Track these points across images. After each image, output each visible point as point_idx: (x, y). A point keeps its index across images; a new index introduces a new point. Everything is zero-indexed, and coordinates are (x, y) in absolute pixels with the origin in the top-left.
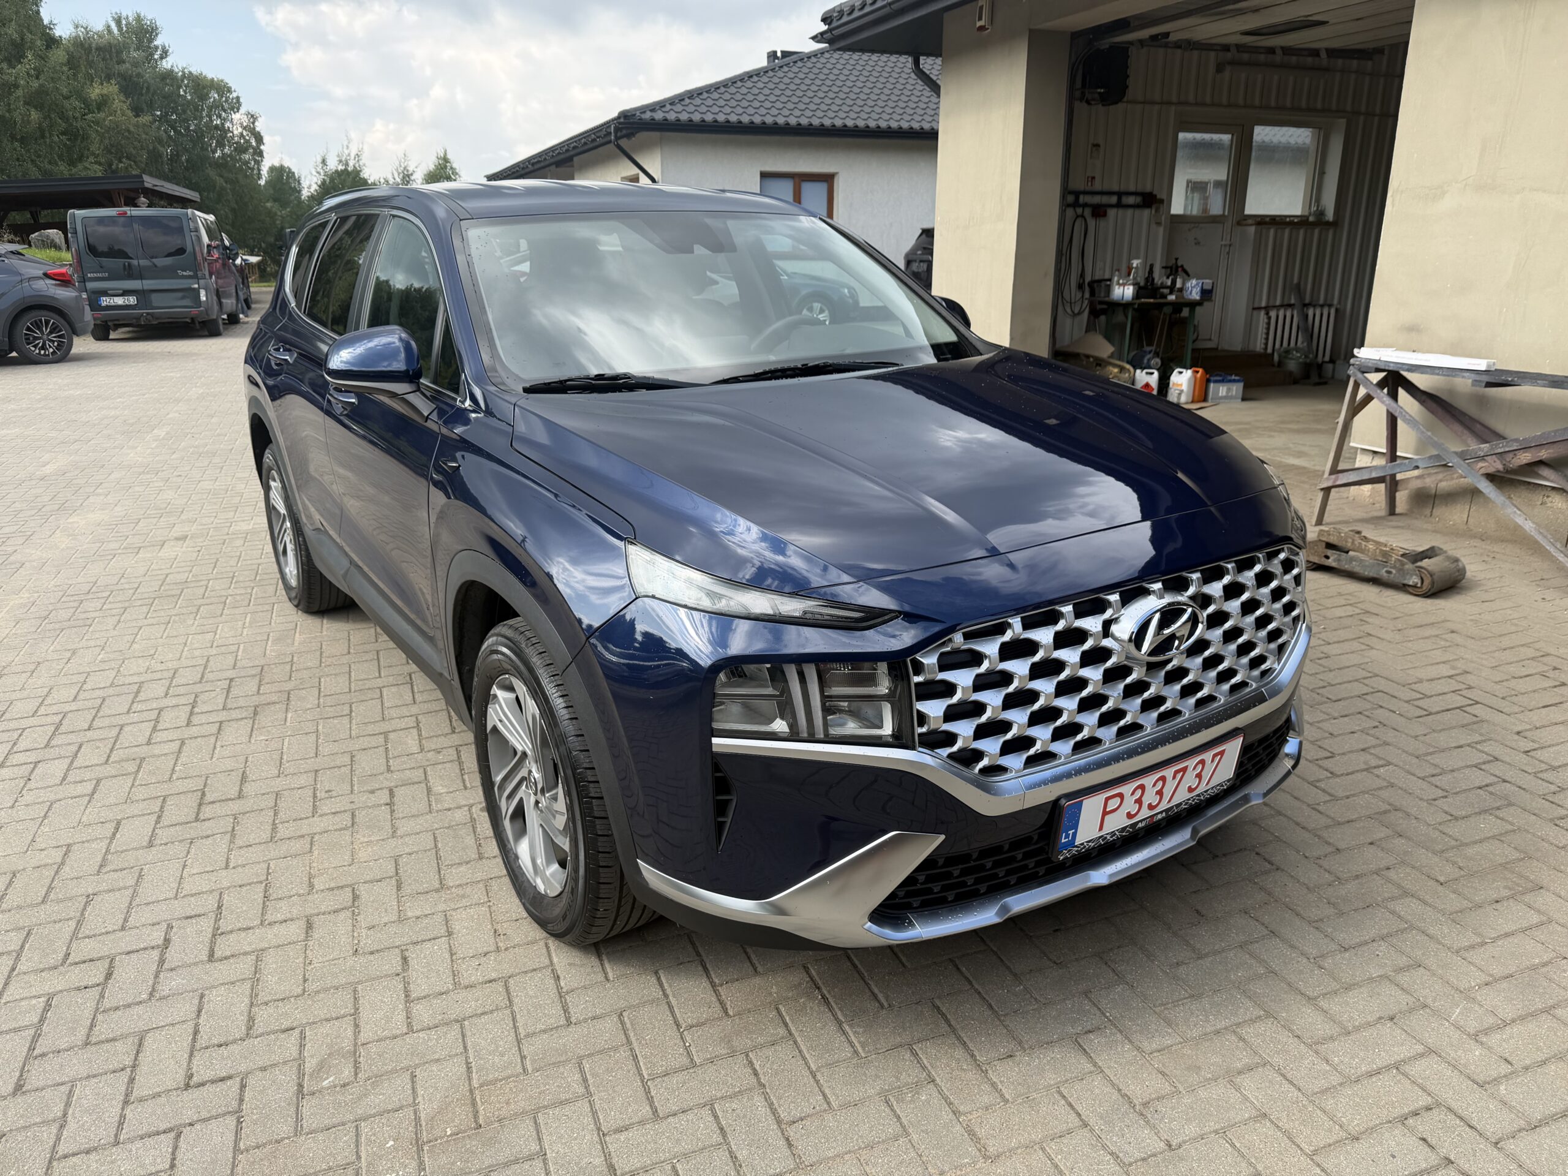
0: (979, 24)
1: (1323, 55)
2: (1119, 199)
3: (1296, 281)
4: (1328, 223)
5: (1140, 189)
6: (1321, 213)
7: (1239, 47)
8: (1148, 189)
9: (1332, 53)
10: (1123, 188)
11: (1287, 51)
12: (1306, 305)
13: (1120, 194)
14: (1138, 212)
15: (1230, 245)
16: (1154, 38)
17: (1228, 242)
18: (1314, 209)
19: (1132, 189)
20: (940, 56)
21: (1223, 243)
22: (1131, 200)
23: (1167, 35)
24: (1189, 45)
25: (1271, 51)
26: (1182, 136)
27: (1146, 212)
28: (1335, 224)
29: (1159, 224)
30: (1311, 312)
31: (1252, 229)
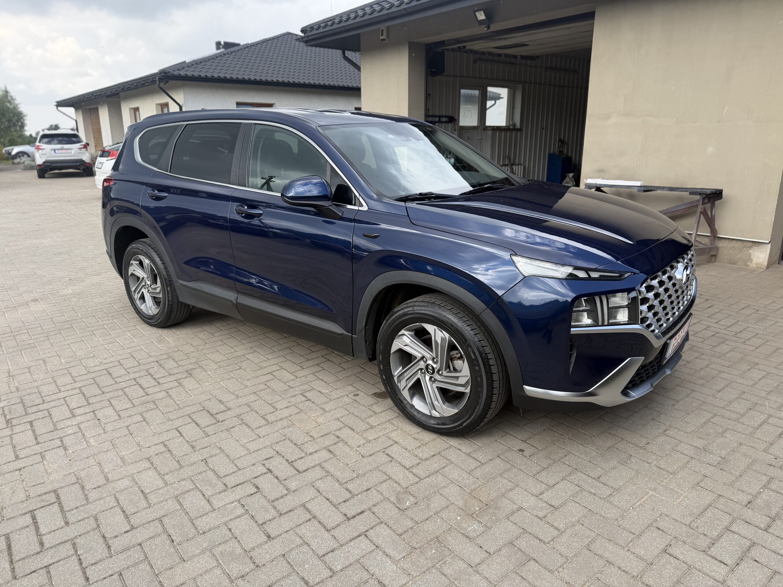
0: (381, 38)
1: (519, 58)
2: (440, 119)
3: (507, 154)
4: (518, 129)
5: (447, 115)
6: (514, 125)
7: (490, 54)
8: (450, 115)
9: (523, 57)
10: (440, 114)
11: (507, 55)
12: (512, 165)
13: (440, 117)
14: (447, 125)
15: (481, 139)
16: (459, 48)
17: (480, 138)
18: (511, 123)
19: (444, 114)
20: (360, 51)
21: (479, 138)
22: (444, 119)
23: (465, 47)
24: (472, 51)
25: (500, 55)
26: (463, 91)
27: (450, 125)
28: (520, 130)
29: (455, 130)
30: (514, 167)
31: (490, 132)
